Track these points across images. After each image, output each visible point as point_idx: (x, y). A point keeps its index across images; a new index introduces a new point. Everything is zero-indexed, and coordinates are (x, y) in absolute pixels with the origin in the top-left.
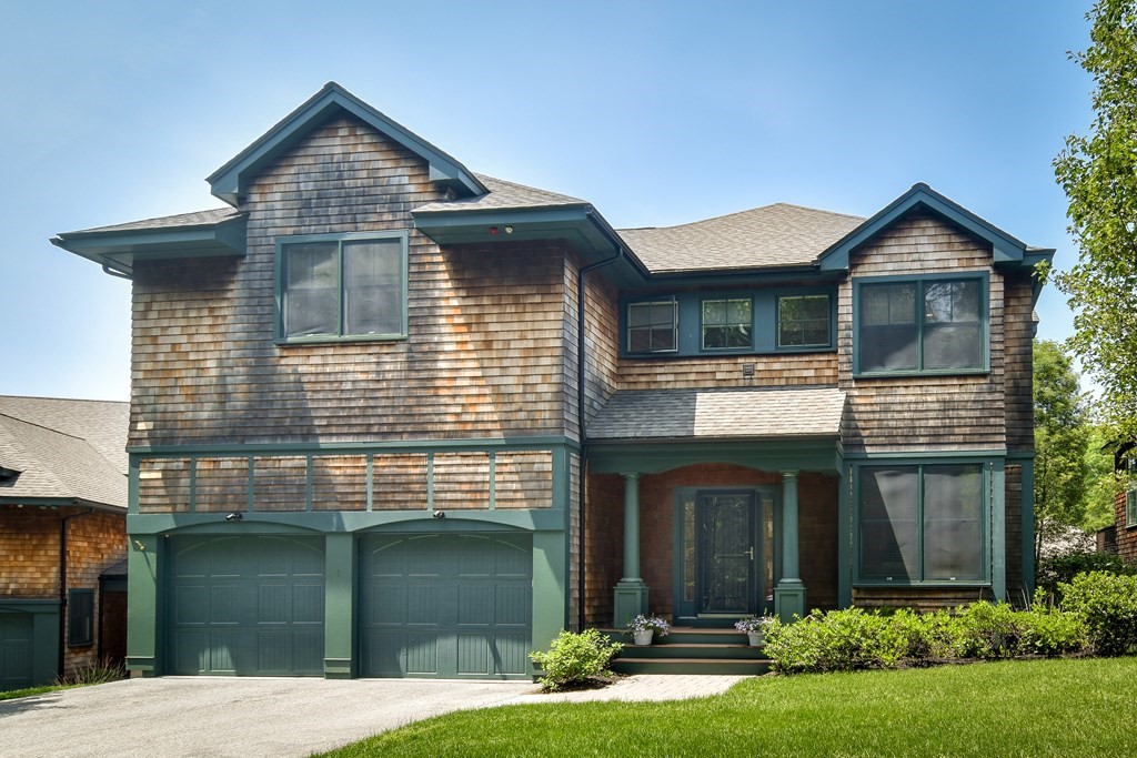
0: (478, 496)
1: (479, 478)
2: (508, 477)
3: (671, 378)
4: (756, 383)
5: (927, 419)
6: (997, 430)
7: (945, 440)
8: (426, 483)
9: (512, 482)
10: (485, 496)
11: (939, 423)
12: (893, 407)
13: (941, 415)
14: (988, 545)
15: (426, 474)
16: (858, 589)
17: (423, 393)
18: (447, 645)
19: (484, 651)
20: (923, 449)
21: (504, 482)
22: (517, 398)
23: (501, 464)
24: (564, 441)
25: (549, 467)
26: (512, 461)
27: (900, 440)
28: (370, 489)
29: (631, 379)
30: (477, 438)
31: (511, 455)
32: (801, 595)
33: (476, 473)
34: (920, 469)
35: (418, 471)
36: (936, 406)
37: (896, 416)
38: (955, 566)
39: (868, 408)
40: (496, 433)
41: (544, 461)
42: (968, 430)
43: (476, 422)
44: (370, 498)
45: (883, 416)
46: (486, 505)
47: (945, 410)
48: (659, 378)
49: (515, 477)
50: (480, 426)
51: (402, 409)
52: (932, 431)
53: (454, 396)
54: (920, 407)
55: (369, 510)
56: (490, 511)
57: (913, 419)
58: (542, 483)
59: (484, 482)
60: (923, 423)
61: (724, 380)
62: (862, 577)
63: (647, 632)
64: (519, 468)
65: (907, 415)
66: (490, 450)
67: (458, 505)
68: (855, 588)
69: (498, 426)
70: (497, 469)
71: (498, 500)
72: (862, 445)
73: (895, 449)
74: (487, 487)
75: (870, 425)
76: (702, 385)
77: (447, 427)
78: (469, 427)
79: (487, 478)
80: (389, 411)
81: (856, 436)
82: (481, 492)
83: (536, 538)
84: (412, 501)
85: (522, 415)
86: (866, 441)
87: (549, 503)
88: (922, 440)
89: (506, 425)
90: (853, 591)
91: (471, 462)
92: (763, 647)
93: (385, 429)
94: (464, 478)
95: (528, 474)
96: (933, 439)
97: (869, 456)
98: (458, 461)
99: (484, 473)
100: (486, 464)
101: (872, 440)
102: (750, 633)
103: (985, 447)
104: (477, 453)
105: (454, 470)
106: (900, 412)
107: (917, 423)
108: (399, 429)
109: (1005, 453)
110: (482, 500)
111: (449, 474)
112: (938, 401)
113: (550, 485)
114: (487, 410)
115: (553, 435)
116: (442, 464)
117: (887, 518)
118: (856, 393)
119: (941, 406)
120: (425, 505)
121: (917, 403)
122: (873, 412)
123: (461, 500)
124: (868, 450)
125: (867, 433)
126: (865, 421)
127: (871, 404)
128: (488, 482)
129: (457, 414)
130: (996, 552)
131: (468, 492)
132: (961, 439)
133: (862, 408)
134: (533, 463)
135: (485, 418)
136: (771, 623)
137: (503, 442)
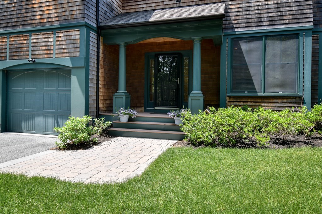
0: (49, 52)
1: (49, 44)
2: (61, 43)
3: (144, 6)
4: (182, 5)
5: (268, 13)
6: (308, 16)
7: (278, 22)
8: (29, 47)
9: (63, 45)
10: (52, 52)
11: (275, 14)
12: (249, 9)
13: (276, 10)
14: (301, 75)
15: (29, 43)
16: (230, 97)
17: (28, 7)
18: (39, 120)
19: (53, 123)
20: (266, 28)
21: (59, 45)
22: (65, 5)
23: (58, 37)
24: (85, 24)
25: (78, 37)
26: (63, 35)
27: (253, 24)
28: (8, 50)
29: (128, 8)
30: (48, 26)
31: (62, 32)
32: (202, 99)
33: (48, 41)
34: (264, 38)
35: (25, 42)
36: (273, 6)
37: (251, 12)
38: (282, 85)
39: (237, 10)
40: (56, 22)
41: (76, 34)
42: (291, 17)
43: (48, 18)
44: (8, 55)
45: (244, 13)
46: (52, 56)
47: (278, 8)
48: (139, 6)
49: (64, 43)
50: (50, 20)
51: (20, 15)
52: (270, 19)
53: (40, 7)
54: (264, 7)
55: (8, 60)
56: (54, 59)
57: (260, 14)
58: (75, 45)
59: (51, 45)
60: (265, 15)
61: (168, 5)
62: (232, 91)
63: (125, 116)
64: (66, 38)
65: (257, 12)
66: (54, 30)
67: (41, 56)
68: (228, 97)
69: (57, 19)
70: (57, 39)
71: (57, 53)
72: (233, 28)
73: (250, 29)
74: (52, 48)
75: (237, 18)
76: (158, 8)
77: (37, 21)
78: (45, 20)
79: (53, 43)
80: (15, 16)
81: (229, 24)
82: (50, 50)
83: (73, 71)
84: (23, 55)
85: (67, 13)
86: (235, 26)
87: (78, 54)
88: (265, 23)
89: (60, 19)
90: (227, 98)
91: (46, 37)
92: (181, 127)
93: (14, 24)
94: (43, 44)
95: (69, 41)
96: (271, 23)
97: (237, 33)
98: (41, 36)
99: (51, 41)
100: (52, 37)
101: (238, 25)
102: (175, 118)
103: (301, 25)
104: (49, 32)
105: (39, 40)
106: (253, 10)
107: (262, 15)
108: (18, 24)
109: (313, 27)
110: (50, 54)
111: (37, 42)
112: (274, 4)
113: (78, 45)
114: (53, 12)
115: (81, 21)
116: (34, 38)
117: (246, 63)
118: (230, 3)
119: (276, 6)
120: (28, 57)
121: (262, 5)
122: (239, 12)
123: (42, 54)
124: (236, 30)
125: (236, 22)
126: (234, 16)
127: (238, 8)
128: (53, 45)
129: (40, 15)
130: (305, 79)
131: (44, 50)
132: (287, 22)
133: (233, 10)
134: (72, 35)
135: (52, 16)
136: (186, 113)
137: (59, 26)
